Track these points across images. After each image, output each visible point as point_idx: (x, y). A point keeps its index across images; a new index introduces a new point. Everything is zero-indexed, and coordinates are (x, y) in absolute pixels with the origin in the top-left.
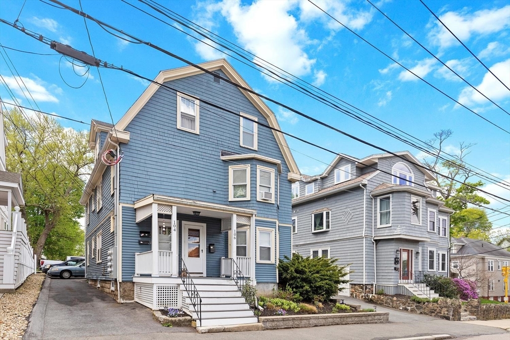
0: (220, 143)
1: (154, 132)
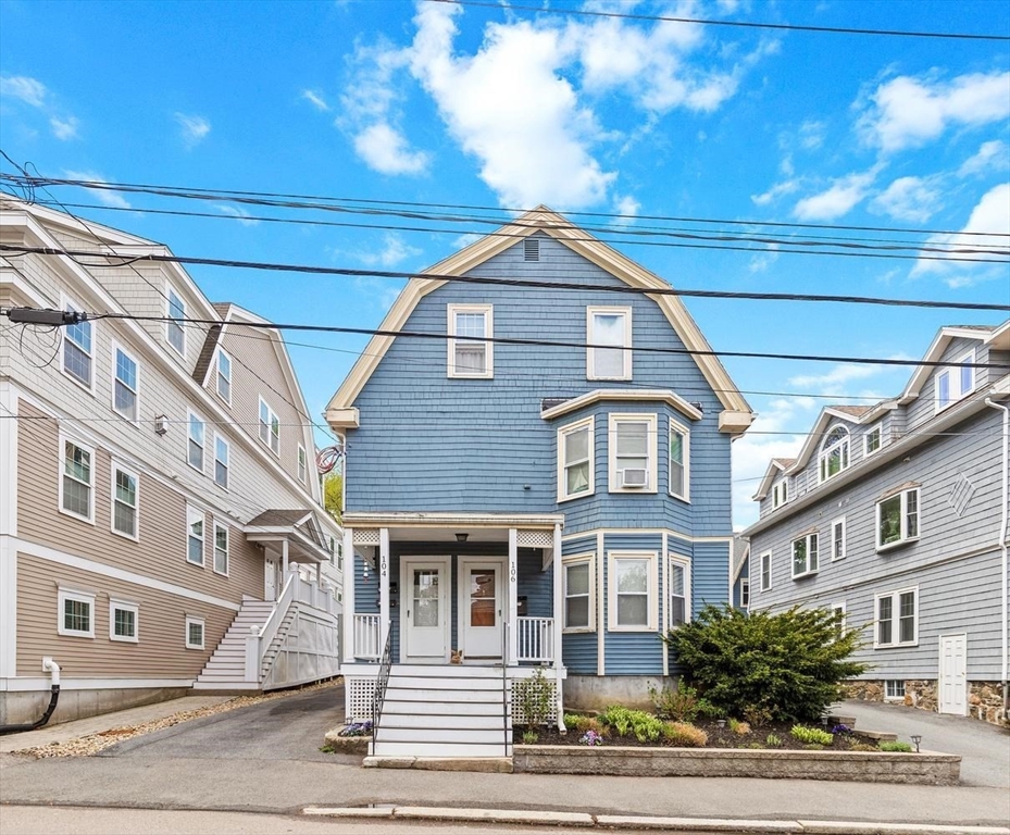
0: (540, 384)
1: (404, 396)
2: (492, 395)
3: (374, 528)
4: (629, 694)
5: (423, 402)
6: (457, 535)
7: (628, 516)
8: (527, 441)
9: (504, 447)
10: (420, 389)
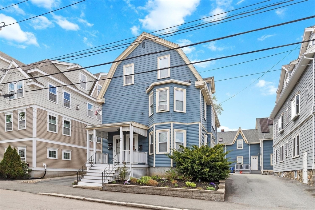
0: (146, 83)
1: (114, 93)
2: (134, 89)
3: (92, 130)
4: (162, 173)
5: (118, 94)
6: (118, 129)
7: (161, 119)
8: (143, 100)
9: (137, 103)
10: (118, 90)
